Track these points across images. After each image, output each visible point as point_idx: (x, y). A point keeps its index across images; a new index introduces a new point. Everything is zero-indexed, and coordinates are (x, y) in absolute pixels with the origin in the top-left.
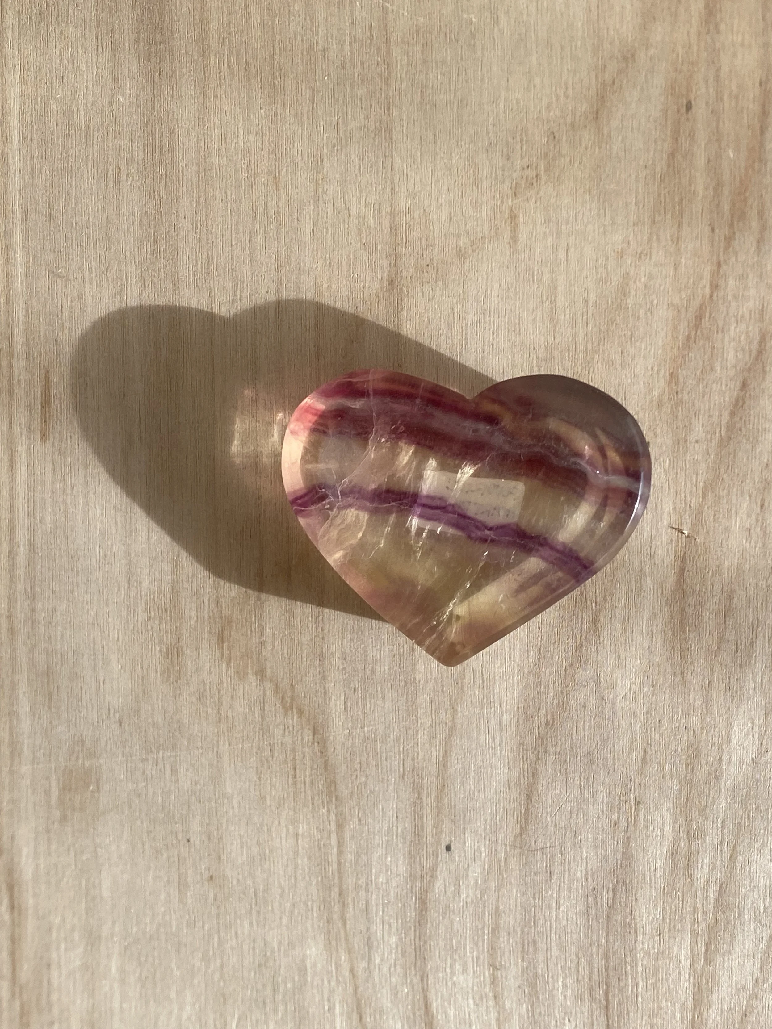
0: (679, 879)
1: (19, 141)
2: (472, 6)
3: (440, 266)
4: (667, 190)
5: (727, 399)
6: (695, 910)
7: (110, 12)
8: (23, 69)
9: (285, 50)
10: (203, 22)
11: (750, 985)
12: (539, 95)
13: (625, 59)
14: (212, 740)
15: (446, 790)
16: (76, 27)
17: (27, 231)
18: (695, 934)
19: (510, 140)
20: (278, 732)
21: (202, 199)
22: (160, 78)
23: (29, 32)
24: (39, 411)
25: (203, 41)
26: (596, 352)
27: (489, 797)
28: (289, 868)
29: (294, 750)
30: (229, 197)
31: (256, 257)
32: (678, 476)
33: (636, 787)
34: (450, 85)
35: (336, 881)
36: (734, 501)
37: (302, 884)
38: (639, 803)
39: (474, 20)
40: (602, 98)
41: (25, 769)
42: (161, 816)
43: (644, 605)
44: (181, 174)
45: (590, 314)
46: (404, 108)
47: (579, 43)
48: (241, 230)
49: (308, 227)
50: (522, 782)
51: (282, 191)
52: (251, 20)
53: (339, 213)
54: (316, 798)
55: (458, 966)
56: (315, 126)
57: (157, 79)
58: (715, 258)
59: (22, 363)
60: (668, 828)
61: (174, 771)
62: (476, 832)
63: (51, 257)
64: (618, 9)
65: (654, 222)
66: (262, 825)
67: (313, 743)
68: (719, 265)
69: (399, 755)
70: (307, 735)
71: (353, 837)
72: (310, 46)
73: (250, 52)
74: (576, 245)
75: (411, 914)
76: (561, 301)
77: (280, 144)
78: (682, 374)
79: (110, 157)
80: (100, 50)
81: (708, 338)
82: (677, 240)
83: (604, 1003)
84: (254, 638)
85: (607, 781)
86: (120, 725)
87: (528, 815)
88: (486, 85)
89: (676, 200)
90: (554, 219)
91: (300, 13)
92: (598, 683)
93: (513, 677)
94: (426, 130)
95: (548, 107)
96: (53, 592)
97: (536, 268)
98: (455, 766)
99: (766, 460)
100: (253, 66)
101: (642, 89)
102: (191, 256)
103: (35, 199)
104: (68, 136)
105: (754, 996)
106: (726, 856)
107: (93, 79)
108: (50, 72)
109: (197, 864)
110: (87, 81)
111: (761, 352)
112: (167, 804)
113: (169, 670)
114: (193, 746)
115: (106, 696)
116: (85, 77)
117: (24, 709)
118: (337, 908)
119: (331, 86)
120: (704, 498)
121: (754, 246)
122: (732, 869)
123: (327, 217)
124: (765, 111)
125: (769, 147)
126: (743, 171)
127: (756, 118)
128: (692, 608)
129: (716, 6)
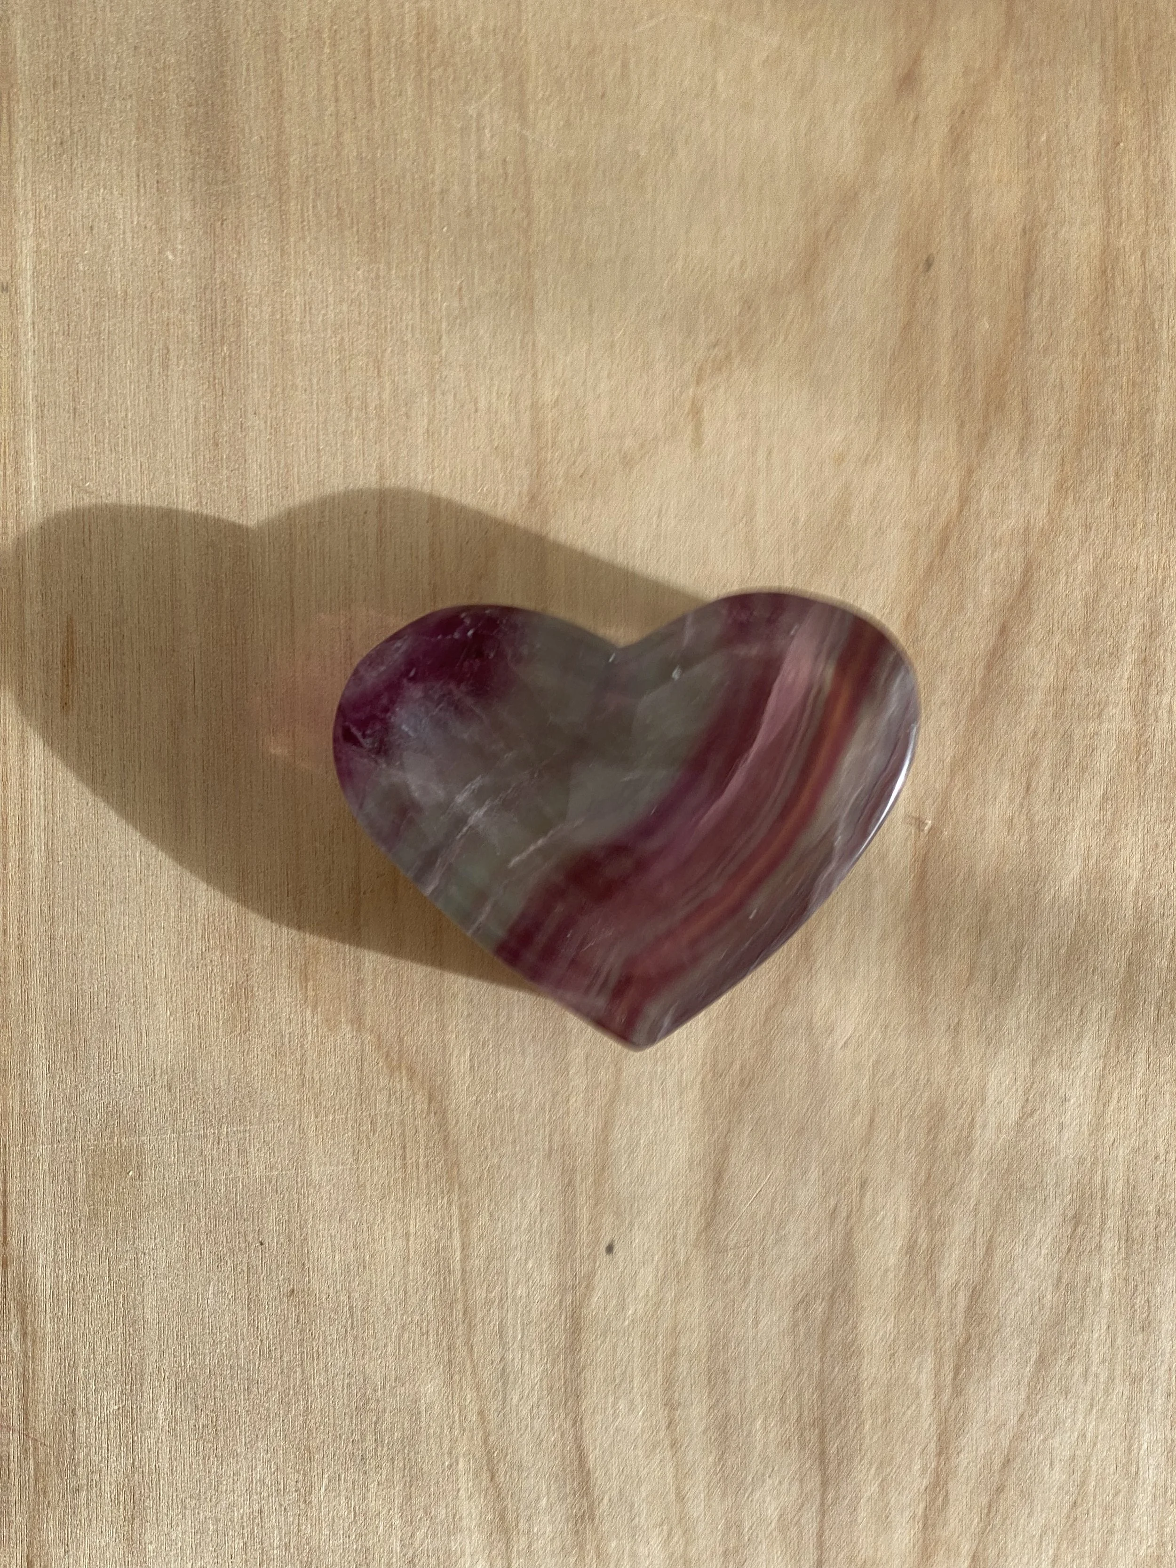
0: (919, 1280)
1: (33, 312)
2: (639, 135)
3: (598, 477)
4: (901, 372)
5: (982, 646)
7: (156, 141)
8: (37, 216)
9: (390, 192)
10: (281, 155)
11: (1013, 1421)
12: (729, 251)
13: (844, 201)
14: (294, 1110)
15: (606, 1175)
16: (110, 161)
17: (44, 432)
18: (939, 1355)
19: (691, 310)
20: (381, 1099)
21: (279, 389)
22: (223, 230)
23: (46, 167)
24: (59, 672)
25: (280, 179)
27: (664, 1182)
28: (397, 1279)
29: (402, 1123)
30: (315, 387)
31: (351, 465)
33: (861, 1163)
34: (610, 239)
35: (459, 1293)
36: (992, 781)
37: (414, 1300)
39: (641, 153)
40: (812, 257)
41: (43, 1149)
42: (224, 1210)
43: (874, 920)
44: (250, 356)
46: (549, 269)
48: (331, 429)
49: (422, 423)
50: (708, 1160)
51: (386, 378)
52: (344, 153)
53: (462, 406)
54: (433, 1186)
55: (622, 1406)
56: (430, 292)
57: (218, 230)
58: (965, 461)
59: (38, 608)
60: (904, 1215)
61: (242, 1152)
62: (646, 1228)
63: (77, 467)
65: (885, 412)
66: (360, 1222)
67: (429, 1113)
68: (971, 470)
69: (545, 1127)
70: (421, 1104)
71: (481, 1238)
72: (424, 187)
73: (343, 194)
74: (780, 446)
75: (559, 1338)
76: (761, 521)
77: (383, 316)
78: (924, 613)
79: (154, 332)
80: (142, 191)
81: (957, 566)
82: (914, 438)
83: (817, 1452)
84: (348, 975)
86: (170, 1091)
87: (716, 1205)
88: (658, 239)
89: (915, 384)
90: (749, 415)
91: (410, 144)
92: (809, 1029)
94: (579, 297)
95: (743, 263)
96: (79, 913)
97: (726, 480)
98: (618, 1142)
99: (1033, 728)
100: (347, 214)
101: (868, 239)
102: (263, 466)
103: (54, 390)
104: (98, 306)
105: (1018, 1437)
106: (980, 1251)
107: (132, 231)
108: (75, 220)
109: (274, 1274)
110: (124, 233)
111: (1025, 586)
112: (233, 1195)
113: (234, 1018)
114: (267, 1119)
115: (151, 1052)
116: (122, 227)
117: (40, 1069)
118: (460, 1330)
119: (452, 239)
120: (952, 777)
121: (1017, 445)
122: (989, 1266)
123: (446, 413)
124: (1029, 268)
125: (1035, 314)
126: (1001, 346)
127: (1019, 276)
128: (936, 924)
129: (965, 129)
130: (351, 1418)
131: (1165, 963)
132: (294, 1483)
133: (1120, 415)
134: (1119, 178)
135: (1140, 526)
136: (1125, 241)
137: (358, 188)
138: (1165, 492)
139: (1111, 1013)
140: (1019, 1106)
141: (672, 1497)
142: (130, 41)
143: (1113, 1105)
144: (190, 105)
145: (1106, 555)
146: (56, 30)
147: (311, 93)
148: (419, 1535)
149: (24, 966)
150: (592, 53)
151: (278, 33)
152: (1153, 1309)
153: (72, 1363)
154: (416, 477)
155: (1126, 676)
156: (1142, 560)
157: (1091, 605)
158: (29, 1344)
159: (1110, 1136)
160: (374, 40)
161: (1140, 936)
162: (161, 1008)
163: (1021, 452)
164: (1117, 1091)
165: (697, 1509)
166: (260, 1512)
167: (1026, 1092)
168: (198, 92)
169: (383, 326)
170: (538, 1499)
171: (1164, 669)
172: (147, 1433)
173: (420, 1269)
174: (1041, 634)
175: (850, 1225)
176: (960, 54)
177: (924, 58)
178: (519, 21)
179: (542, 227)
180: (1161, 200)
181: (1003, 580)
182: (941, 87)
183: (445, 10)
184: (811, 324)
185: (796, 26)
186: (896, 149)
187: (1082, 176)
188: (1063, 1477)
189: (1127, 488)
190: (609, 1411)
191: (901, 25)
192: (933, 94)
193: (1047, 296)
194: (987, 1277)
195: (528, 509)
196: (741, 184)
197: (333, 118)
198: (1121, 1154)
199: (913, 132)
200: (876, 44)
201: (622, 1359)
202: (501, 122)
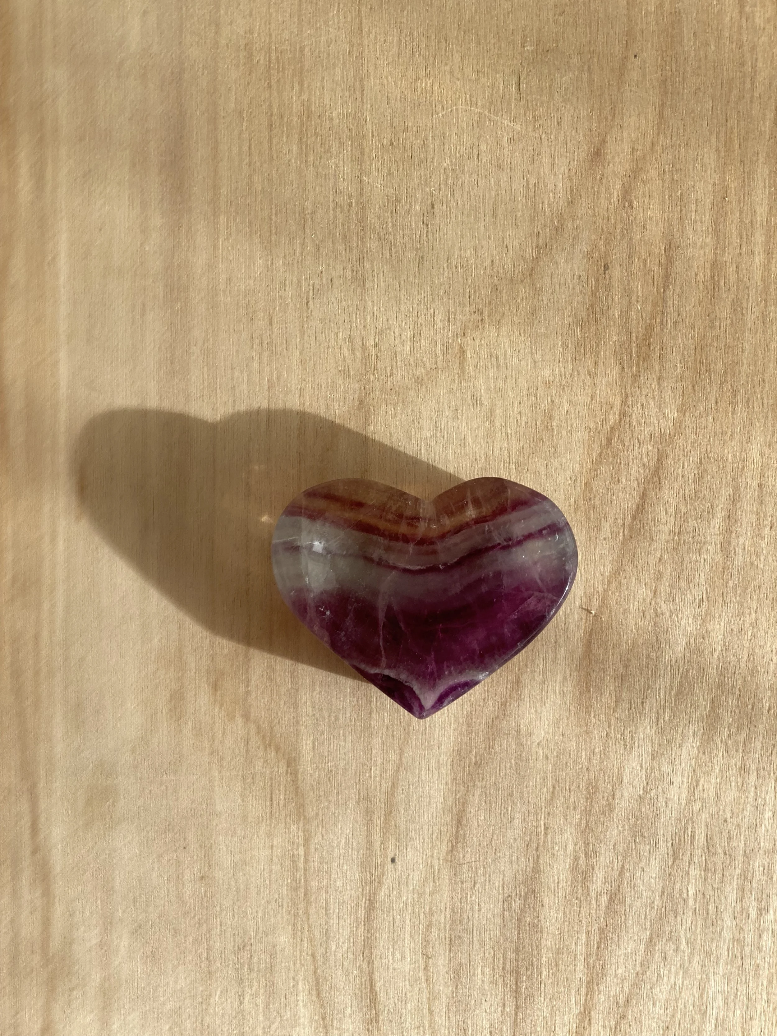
0: (578, 889)
1: (64, 279)
2: (433, 182)
3: (401, 390)
4: (586, 335)
5: (630, 505)
6: (590, 914)
9: (281, 212)
10: (215, 188)
11: (631, 977)
12: (486, 255)
13: (556, 228)
14: (206, 768)
15: (392, 814)
18: (587, 932)
20: (259, 763)
21: (210, 331)
22: (179, 233)
23: (74, 191)
25: (214, 203)
26: (526, 465)
27: (427, 821)
28: (265, 873)
30: (232, 330)
31: (252, 378)
32: (589, 567)
33: (546, 816)
34: (413, 245)
35: (302, 883)
36: (633, 588)
37: (275, 886)
38: (548, 828)
39: (434, 192)
40: (537, 259)
42: (163, 828)
43: (557, 670)
44: (193, 310)
45: (522, 433)
46: (375, 262)
47: (519, 214)
48: (240, 356)
49: (295, 354)
50: (454, 808)
51: (274, 326)
53: (320, 345)
54: (288, 817)
55: (398, 956)
56: (303, 274)
57: (176, 233)
58: (624, 390)
60: (570, 850)
62: (416, 849)
63: (87, 374)
64: (551, 187)
65: (575, 360)
67: (287, 774)
68: (627, 397)
69: (356, 785)
70: (282, 768)
71: (316, 850)
72: (301, 210)
73: (252, 213)
74: (512, 377)
75: (361, 913)
76: (498, 422)
77: (274, 288)
78: (594, 484)
80: (131, 207)
81: (616, 455)
82: (593, 375)
83: (514, 987)
84: (241, 688)
85: (523, 809)
87: (458, 836)
88: (442, 246)
89: (594, 343)
90: (494, 355)
91: (294, 183)
92: (518, 732)
93: (450, 725)
94: (393, 280)
95: (493, 265)
97: (479, 395)
98: (400, 795)
99: (659, 556)
100: (254, 225)
101: (568, 252)
102: (199, 377)
104: (104, 277)
105: (635, 985)
106: (616, 873)
107: (125, 232)
108: (90, 224)
109: (191, 866)
110: (119, 233)
111: (658, 468)
112: (168, 818)
113: (172, 711)
116: (119, 229)
118: (302, 905)
119: (317, 242)
120: (609, 585)
121: (656, 382)
122: (620, 883)
123: (310, 348)
124: (667, 273)
125: (670, 302)
126: (648, 321)
127: (661, 278)
128: (596, 674)
129: (631, 186)
130: (235, 955)
131: (734, 702)
132: (200, 992)
133: (720, 365)
134: (725, 220)
135: (729, 434)
136: (727, 258)
137: (261, 209)
138: (745, 414)
139: (700, 733)
140: (642, 786)
141: (426, 1011)
143: (700, 788)
144: (162, 156)
145: (708, 451)
147: (235, 150)
148: (274, 1026)
150: (406, 131)
151: (216, 113)
152: (719, 913)
154: (291, 386)
155: (717, 526)
156: (730, 455)
157: (698, 481)
159: (696, 807)
160: (274, 118)
161: (720, 685)
163: (659, 386)
164: (702, 780)
165: (440, 1020)
167: (647, 778)
168: (166, 148)
169: (274, 295)
170: (345, 1008)
171: (741, 523)
173: (279, 867)
174: (666, 499)
175: (538, 853)
176: (629, 140)
177: (607, 142)
178: (362, 109)
179: (372, 236)
180: (750, 234)
181: (644, 465)
182: (617, 160)
183: (317, 101)
184: (533, 302)
185: (531, 117)
186: (588, 197)
187: (701, 218)
188: (660, 1012)
189: (722, 411)
190: (390, 957)
191: (594, 121)
192: (611, 165)
193: (678, 291)
194: (619, 890)
195: (358, 409)
196: (494, 214)
197: (248, 166)
198: (703, 818)
199: (599, 187)
200: (578, 131)
201: (398, 927)
202: (349, 171)
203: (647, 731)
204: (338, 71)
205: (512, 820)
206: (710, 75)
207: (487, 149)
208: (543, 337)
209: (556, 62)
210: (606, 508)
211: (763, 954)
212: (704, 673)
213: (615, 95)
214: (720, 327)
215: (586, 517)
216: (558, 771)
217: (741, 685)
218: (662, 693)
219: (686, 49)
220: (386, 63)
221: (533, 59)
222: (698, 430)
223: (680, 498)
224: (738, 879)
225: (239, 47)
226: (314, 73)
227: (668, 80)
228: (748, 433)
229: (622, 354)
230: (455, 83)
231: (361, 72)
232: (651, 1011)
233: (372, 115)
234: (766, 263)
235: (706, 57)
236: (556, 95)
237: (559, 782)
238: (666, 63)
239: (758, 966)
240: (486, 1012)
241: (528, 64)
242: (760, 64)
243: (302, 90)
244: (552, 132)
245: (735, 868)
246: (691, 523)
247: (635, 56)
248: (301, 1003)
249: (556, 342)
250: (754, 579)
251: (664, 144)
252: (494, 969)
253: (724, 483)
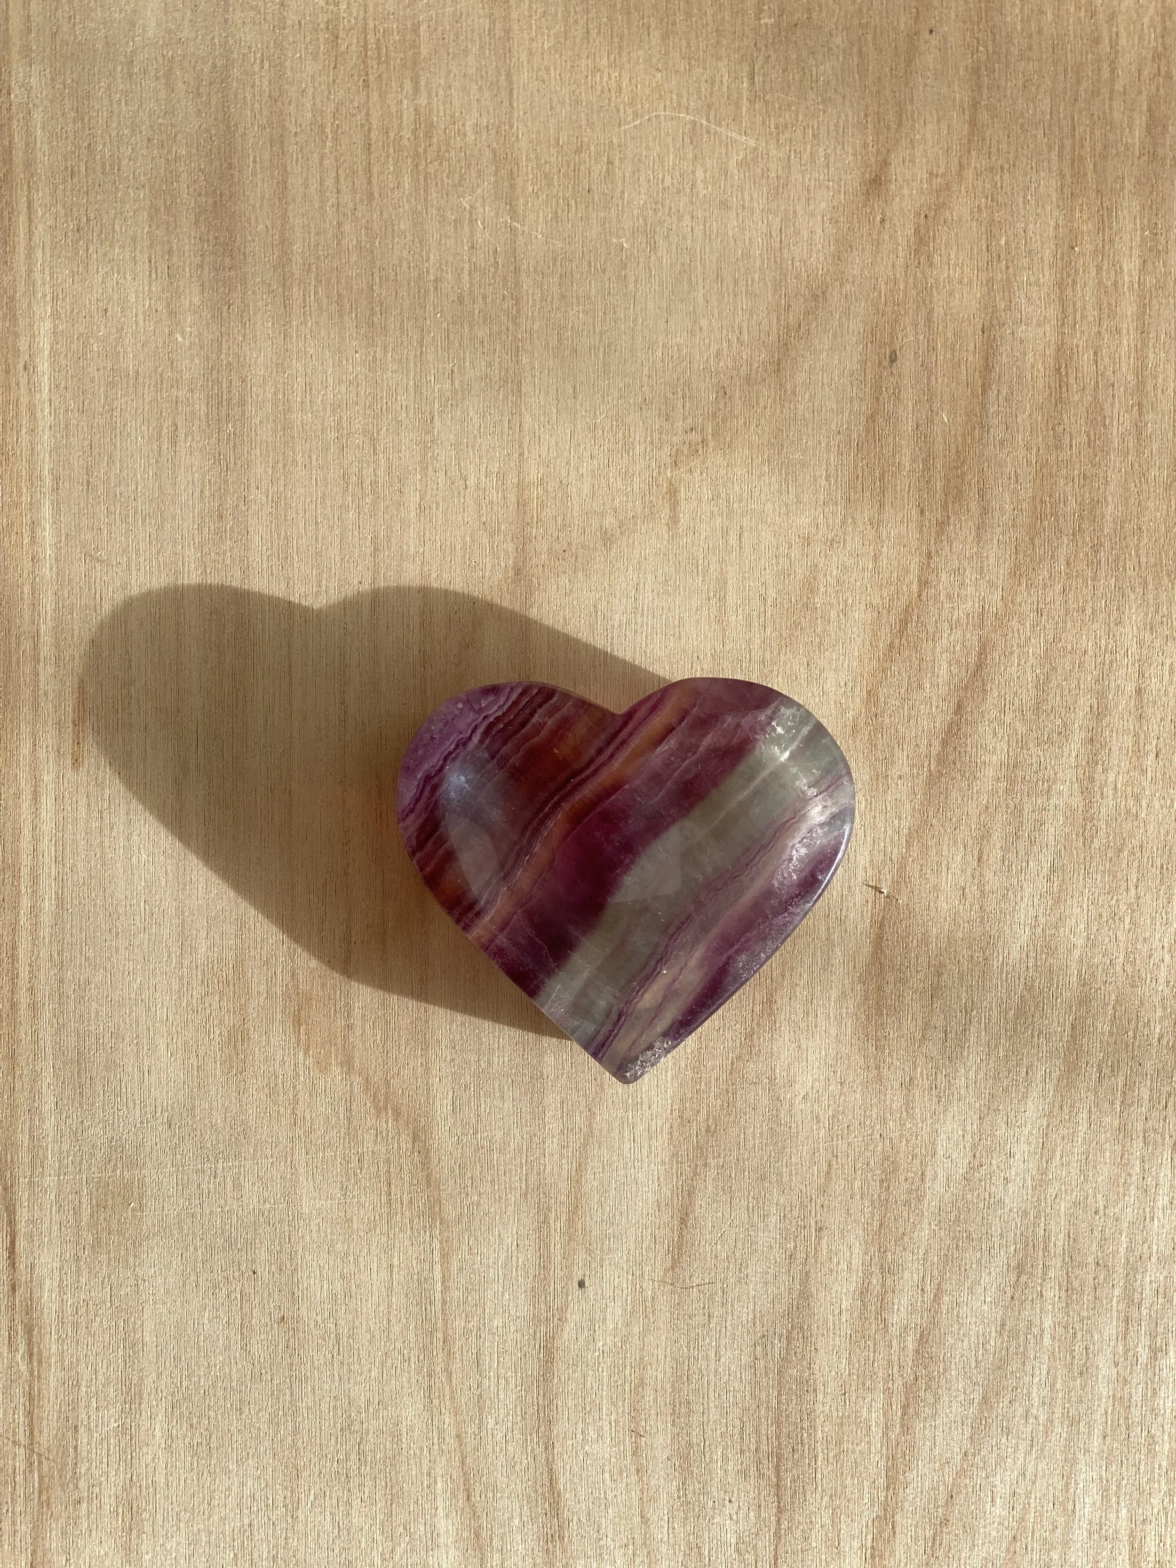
0: (870, 1323)
1: (50, 390)
2: (623, 229)
3: (581, 551)
4: (864, 462)
5: (937, 725)
6: (890, 1363)
7: (167, 229)
8: (55, 299)
9: (387, 280)
10: (284, 243)
11: (957, 1459)
12: (706, 340)
13: (815, 297)
14: (287, 1147)
15: (580, 1213)
16: (124, 247)
17: (58, 503)
18: (888, 1392)
19: (670, 395)
20: (369, 1137)
21: (280, 465)
22: (229, 313)
23: (64, 252)
24: (70, 730)
25: (284, 266)
27: (633, 1221)
28: (381, 1309)
29: (388, 1161)
30: (314, 464)
31: (347, 538)
32: (876, 821)
33: (818, 1210)
34: (594, 327)
35: (440, 1323)
36: (945, 853)
37: (396, 1329)
38: (821, 1228)
39: (625, 245)
40: (785, 346)
41: (50, 1181)
42: (220, 1241)
43: (831, 982)
44: (253, 434)
45: (769, 614)
46: (536, 354)
47: (757, 277)
48: (329, 503)
49: (413, 499)
50: (675, 1201)
51: (381, 456)
52: (344, 242)
53: (453, 483)
54: (416, 1221)
55: (591, 1432)
56: (423, 375)
57: (225, 314)
58: (924, 547)
59: (50, 670)
60: (856, 1262)
61: (237, 1186)
62: (617, 1266)
63: (89, 536)
64: (805, 234)
65: (849, 501)
66: (346, 1254)
67: (412, 1153)
68: (929, 556)
69: (521, 1168)
70: (406, 1142)
71: (461, 1270)
72: (419, 275)
73: (343, 281)
74: (751, 528)
75: (533, 1367)
76: (732, 599)
77: (379, 397)
78: (883, 692)
79: (164, 410)
80: (154, 276)
81: (916, 648)
82: (877, 524)
83: (774, 1480)
84: (339, 1021)
85: (782, 1200)
86: (170, 1128)
87: (682, 1244)
88: (639, 327)
89: (877, 475)
90: (723, 495)
91: (407, 233)
92: (772, 1080)
93: (666, 1072)
94: (564, 381)
95: (718, 355)
96: (87, 959)
97: (701, 557)
98: (591, 1183)
99: (985, 802)
100: (346, 300)
101: (835, 336)
102: (264, 537)
103: (69, 463)
104: (111, 384)
105: (962, 1472)
106: (929, 1296)
107: (144, 313)
108: (90, 303)
109: (265, 1301)
110: (136, 316)
111: (980, 666)
112: (228, 1227)
113: (231, 1059)
114: (261, 1154)
115: (152, 1090)
116: (134, 310)
117: (48, 1105)
118: (441, 1357)
119: (445, 325)
120: (908, 849)
121: (973, 533)
122: (936, 1312)
123: (437, 489)
124: (987, 365)
125: (993, 409)
126: (959, 439)
127: (977, 373)
128: (891, 986)
129: (928, 232)
130: (337, 1438)
131: (1107, 1028)
132: (282, 1499)
133: (1072, 505)
134: (1074, 281)
135: (1089, 611)
136: (1080, 340)
137: (357, 275)
138: (1113, 580)
139: (1055, 1075)
140: (966, 1161)
141: (637, 1519)
142: (144, 133)
143: (1057, 1161)
144: (200, 195)
145: (1056, 639)
146: (74, 122)
147: (314, 184)
148: (399, 1550)
149: (33, 1007)
150: (578, 151)
151: (284, 128)
152: (1091, 1355)
153: (75, 1382)
155: (1074, 754)
156: (1090, 644)
157: (1042, 686)
158: (35, 1364)
159: (1052, 1191)
160: (374, 135)
161: (1084, 1001)
162: (162, 1047)
163: (978, 539)
164: (1059, 1149)
165: (660, 1533)
166: (250, 1525)
167: (974, 1146)
168: (207, 182)
169: (379, 407)
170: (511, 1519)
171: (1110, 749)
172: (145, 1450)
173: (402, 1299)
174: (994, 713)
175: (807, 1268)
176: (924, 160)
177: (890, 164)
178: (511, 118)
179: (530, 314)
180: (1113, 302)
181: (958, 662)
182: (906, 191)
183: (441, 108)
184: (782, 412)
185: (772, 127)
186: (863, 249)
187: (1039, 279)
188: (1003, 1513)
189: (1077, 576)
190: (580, 1437)
191: (869, 131)
192: (898, 199)
193: (1004, 391)
194: (934, 1323)
195: (514, 582)
196: (719, 277)
197: (335, 209)
198: (1063, 1209)
199: (879, 233)
200: (846, 148)
201: (592, 1388)
202: (492, 214)
203: (972, 1075)
204: (471, 59)
205: (765, 1216)
206: (1047, 58)
207: (706, 178)
208: (798, 466)
209: (808, 42)
210: (902, 730)
211: (1160, 1419)
212: (1058, 982)
213: (900, 91)
214: (1071, 446)
215: (871, 744)
216: (835, 1139)
217: (1117, 1000)
218: (995, 1013)
219: (1009, 19)
220: (546, 46)
221: (774, 38)
222: (1041, 606)
223: (1014, 711)
224: (1118, 1302)
225: (318, 25)
226: (435, 64)
227: (983, 68)
228: (1118, 609)
229: (920, 490)
230: (654, 76)
231: (508, 61)
232: (988, 1513)
233: (527, 126)
234: (1139, 346)
235: (1040, 32)
236: (810, 92)
237: (837, 1157)
238: (978, 43)
239: (1153, 1437)
240: (731, 1519)
241: (766, 46)
242: (1123, 41)
243: (416, 89)
244: (805, 149)
245: (1113, 1286)
246: (1033, 750)
247: (931, 31)
248: (440, 1511)
249: (818, 474)
250: (1131, 836)
251: (978, 165)
252: (742, 1452)
253: (1082, 687)
